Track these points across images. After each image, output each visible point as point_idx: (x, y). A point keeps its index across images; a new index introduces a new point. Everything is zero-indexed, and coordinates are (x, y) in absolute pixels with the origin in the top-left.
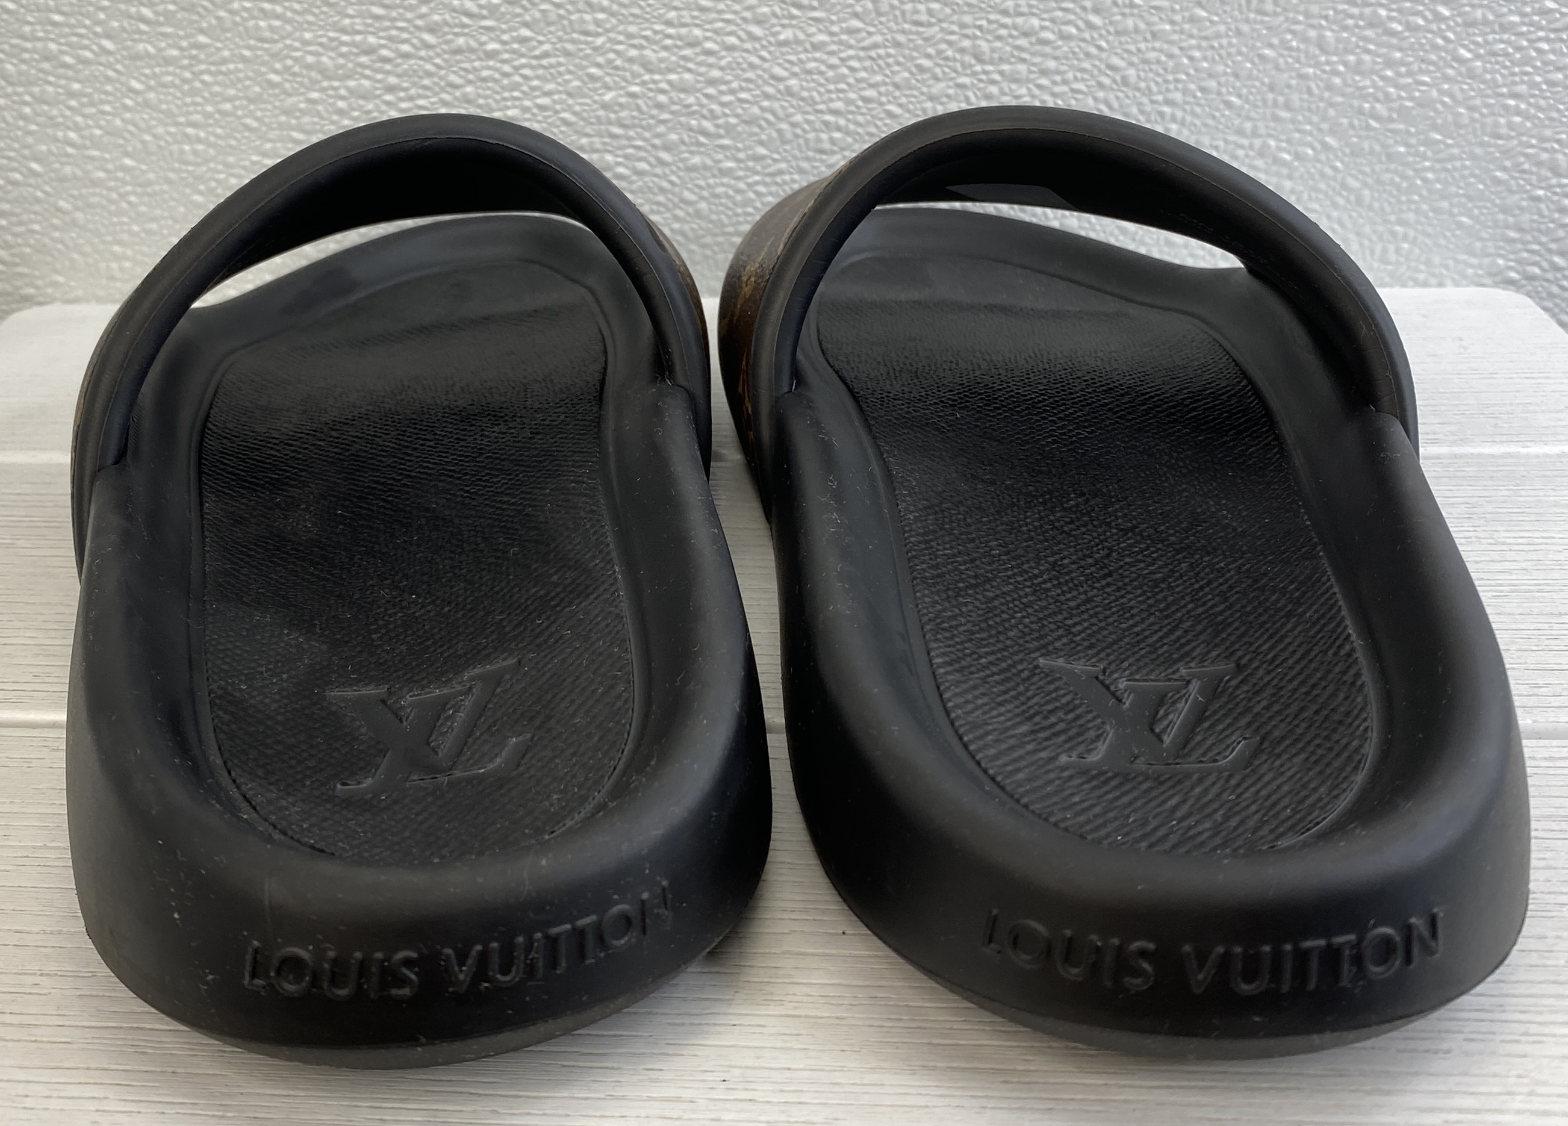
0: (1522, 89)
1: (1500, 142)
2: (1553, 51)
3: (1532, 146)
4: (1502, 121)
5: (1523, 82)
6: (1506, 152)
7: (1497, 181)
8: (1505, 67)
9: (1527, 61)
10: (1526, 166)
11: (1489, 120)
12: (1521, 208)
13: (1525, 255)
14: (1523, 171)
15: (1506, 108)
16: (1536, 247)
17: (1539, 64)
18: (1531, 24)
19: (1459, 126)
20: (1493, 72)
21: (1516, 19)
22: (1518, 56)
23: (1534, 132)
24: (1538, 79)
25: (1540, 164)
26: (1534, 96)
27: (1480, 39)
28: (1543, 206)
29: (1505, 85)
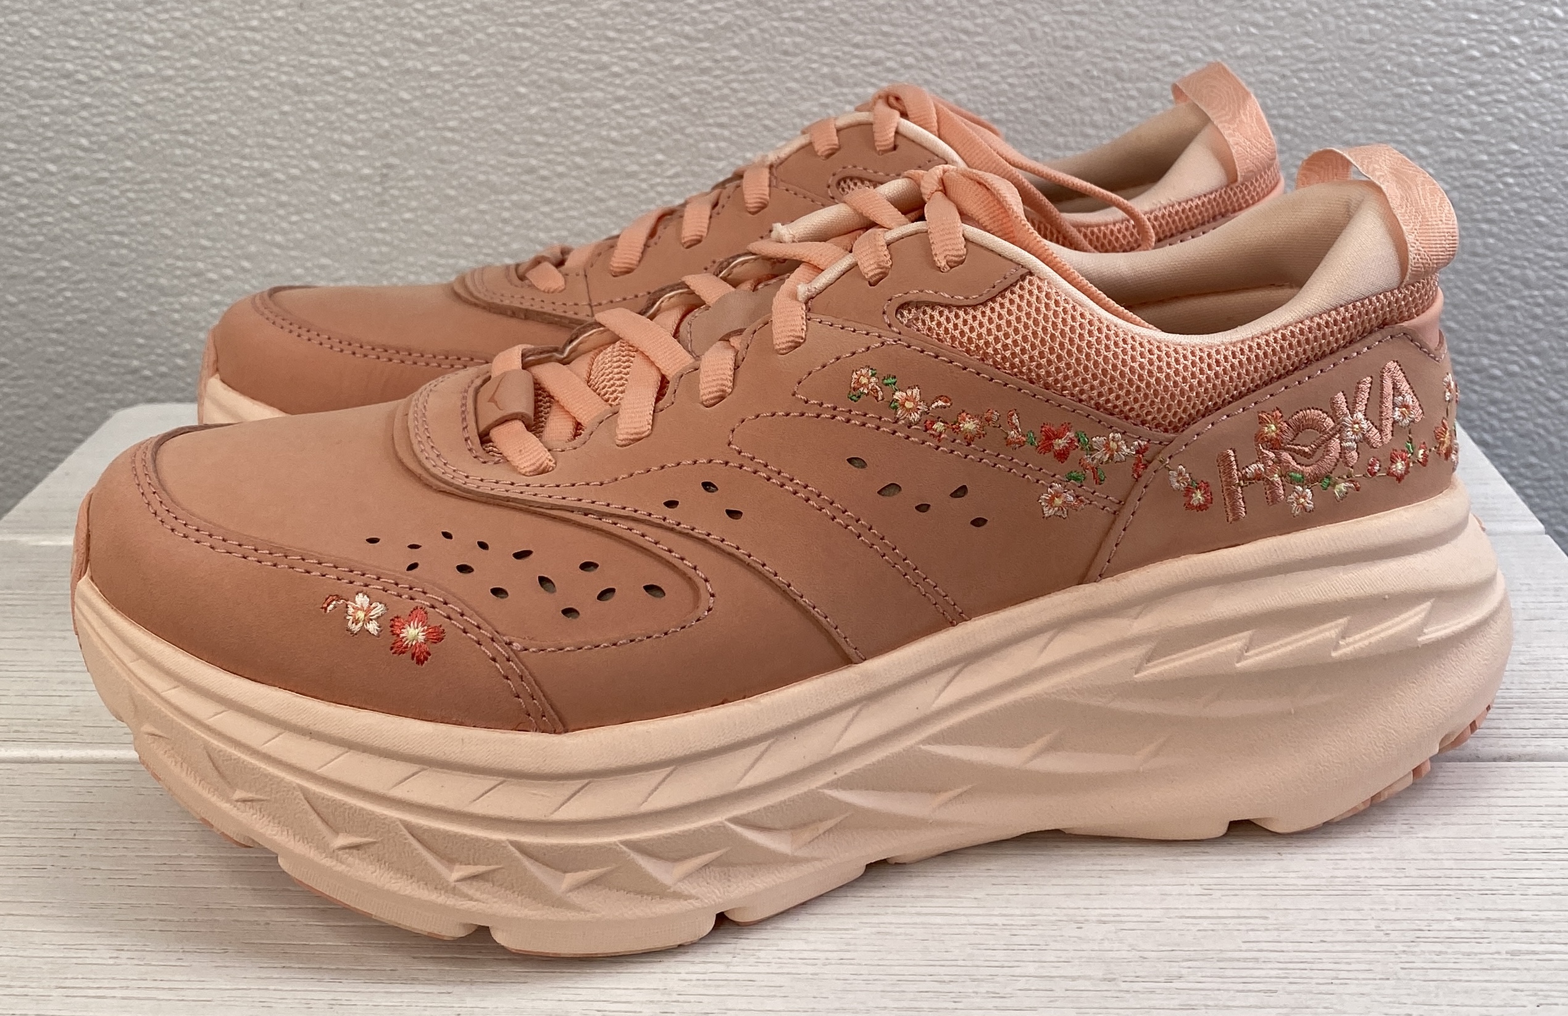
0: (1493, 215)
1: (1478, 260)
2: (1518, 185)
3: (1505, 263)
4: (1478, 241)
5: (1494, 210)
6: (1483, 268)
7: (1477, 292)
9: (1497, 192)
10: (1501, 280)
12: (1500, 315)
13: (1506, 355)
14: (1499, 284)
15: (1481, 231)
16: (1515, 349)
17: (1506, 195)
18: (1498, 162)
20: (1468, 201)
21: (1485, 158)
22: (1488, 188)
23: (1507, 251)
24: (1507, 207)
25: (1513, 278)
26: (1504, 221)
28: (1518, 314)
29: (1479, 212)
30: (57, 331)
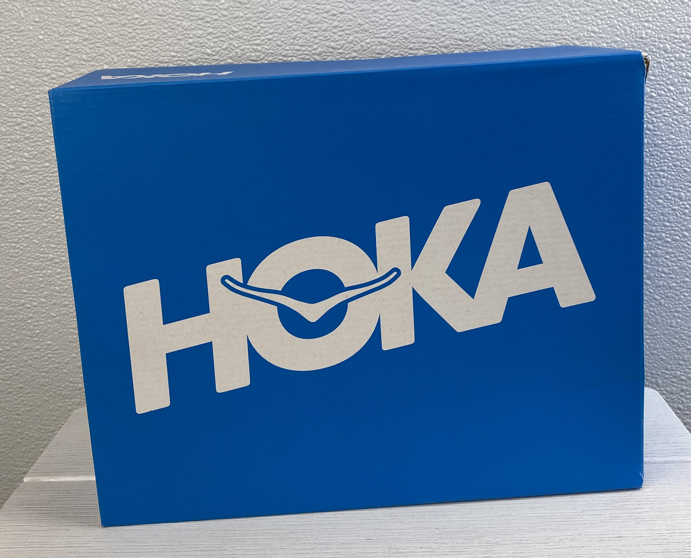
0: (680, 309)
1: (674, 329)
3: (685, 330)
4: (673, 321)
5: (680, 307)
6: (676, 333)
7: (674, 343)
8: (673, 302)
9: (680, 299)
10: (684, 337)
11: (669, 321)
12: (684, 353)
13: (687, 370)
14: (683, 339)
15: (674, 316)
17: (685, 301)
18: (680, 286)
19: (658, 323)
20: (668, 303)
21: (675, 285)
22: (677, 297)
24: (685, 306)
26: (684, 312)
27: (662, 292)
29: (673, 308)
30: (45, 372)
